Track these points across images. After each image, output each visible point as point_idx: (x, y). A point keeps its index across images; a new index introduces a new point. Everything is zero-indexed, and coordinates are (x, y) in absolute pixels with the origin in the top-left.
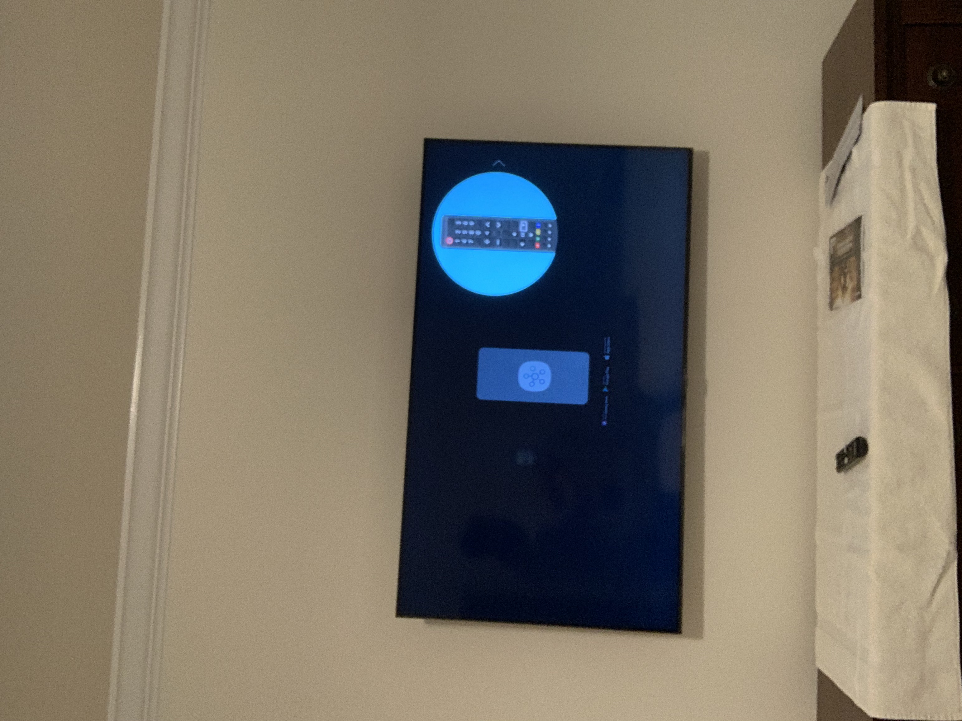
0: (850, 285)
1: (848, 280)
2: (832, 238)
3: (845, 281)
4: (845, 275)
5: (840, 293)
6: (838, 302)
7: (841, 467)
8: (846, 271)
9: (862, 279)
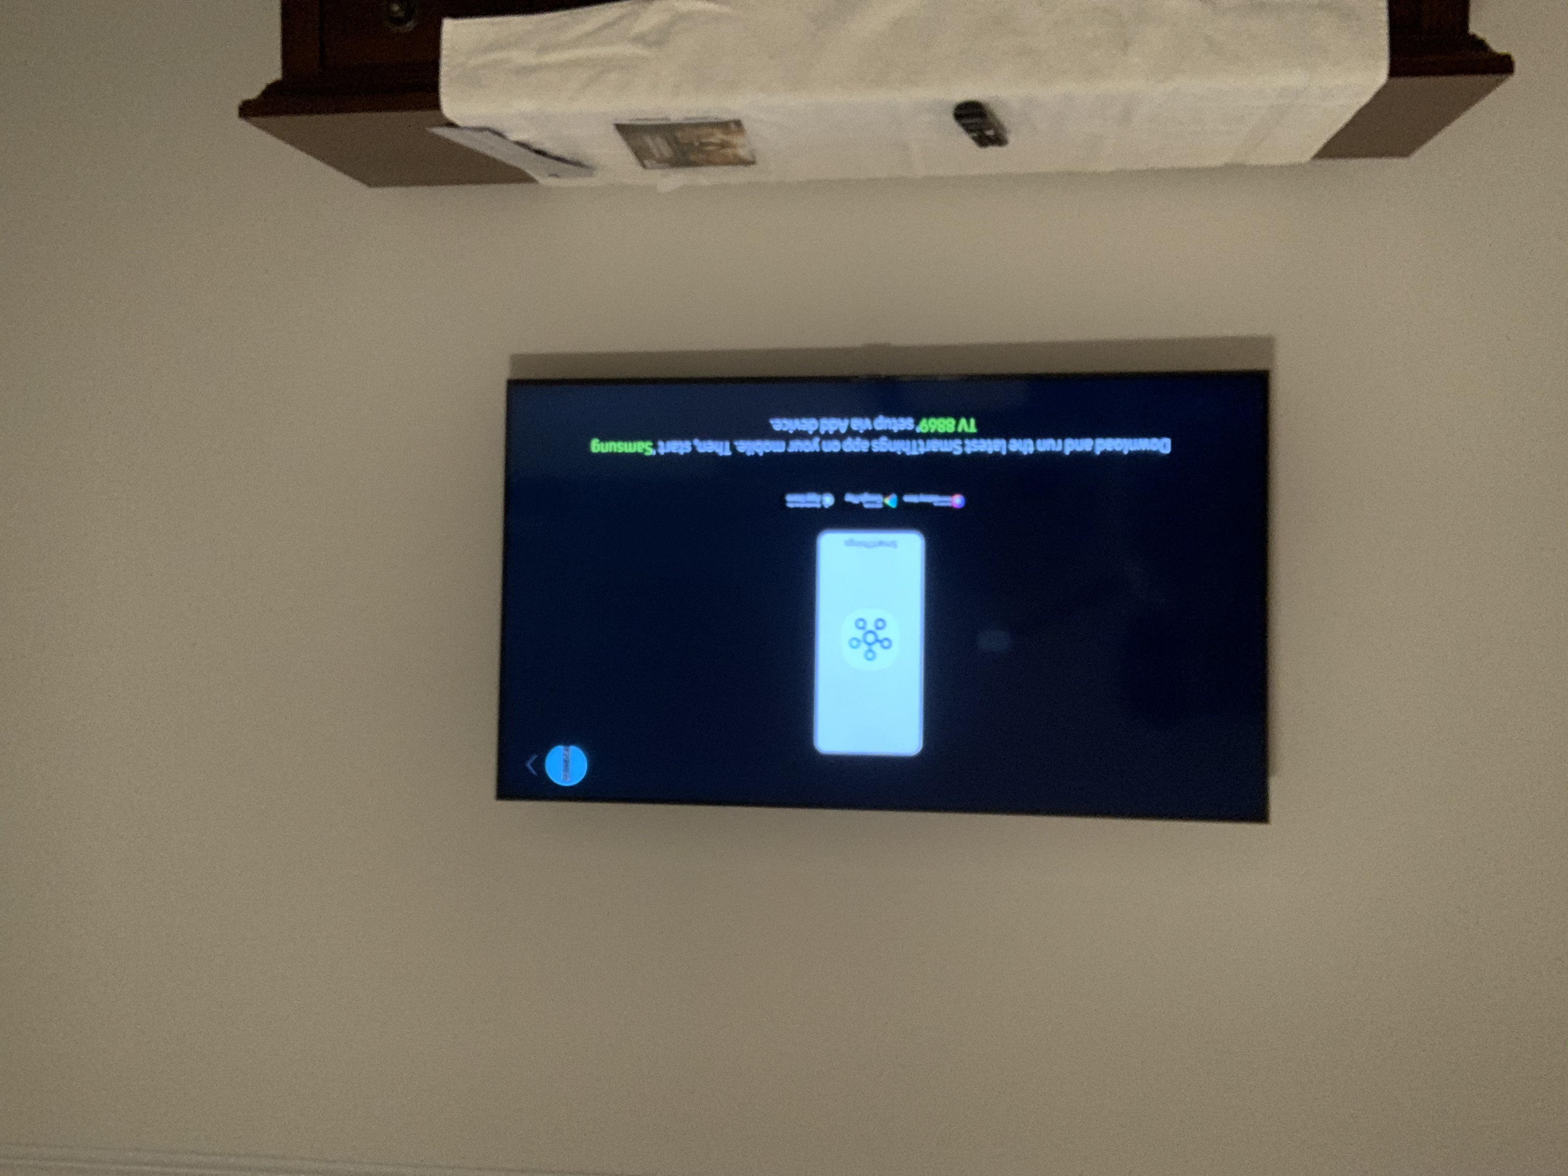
0: (719, 136)
1: (712, 140)
2: (644, 166)
3: (713, 144)
4: (703, 144)
5: (729, 151)
6: (743, 153)
7: (999, 140)
8: (697, 144)
9: (712, 120)
